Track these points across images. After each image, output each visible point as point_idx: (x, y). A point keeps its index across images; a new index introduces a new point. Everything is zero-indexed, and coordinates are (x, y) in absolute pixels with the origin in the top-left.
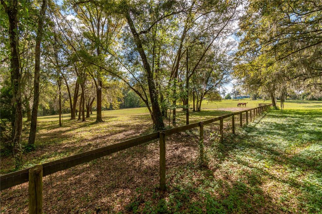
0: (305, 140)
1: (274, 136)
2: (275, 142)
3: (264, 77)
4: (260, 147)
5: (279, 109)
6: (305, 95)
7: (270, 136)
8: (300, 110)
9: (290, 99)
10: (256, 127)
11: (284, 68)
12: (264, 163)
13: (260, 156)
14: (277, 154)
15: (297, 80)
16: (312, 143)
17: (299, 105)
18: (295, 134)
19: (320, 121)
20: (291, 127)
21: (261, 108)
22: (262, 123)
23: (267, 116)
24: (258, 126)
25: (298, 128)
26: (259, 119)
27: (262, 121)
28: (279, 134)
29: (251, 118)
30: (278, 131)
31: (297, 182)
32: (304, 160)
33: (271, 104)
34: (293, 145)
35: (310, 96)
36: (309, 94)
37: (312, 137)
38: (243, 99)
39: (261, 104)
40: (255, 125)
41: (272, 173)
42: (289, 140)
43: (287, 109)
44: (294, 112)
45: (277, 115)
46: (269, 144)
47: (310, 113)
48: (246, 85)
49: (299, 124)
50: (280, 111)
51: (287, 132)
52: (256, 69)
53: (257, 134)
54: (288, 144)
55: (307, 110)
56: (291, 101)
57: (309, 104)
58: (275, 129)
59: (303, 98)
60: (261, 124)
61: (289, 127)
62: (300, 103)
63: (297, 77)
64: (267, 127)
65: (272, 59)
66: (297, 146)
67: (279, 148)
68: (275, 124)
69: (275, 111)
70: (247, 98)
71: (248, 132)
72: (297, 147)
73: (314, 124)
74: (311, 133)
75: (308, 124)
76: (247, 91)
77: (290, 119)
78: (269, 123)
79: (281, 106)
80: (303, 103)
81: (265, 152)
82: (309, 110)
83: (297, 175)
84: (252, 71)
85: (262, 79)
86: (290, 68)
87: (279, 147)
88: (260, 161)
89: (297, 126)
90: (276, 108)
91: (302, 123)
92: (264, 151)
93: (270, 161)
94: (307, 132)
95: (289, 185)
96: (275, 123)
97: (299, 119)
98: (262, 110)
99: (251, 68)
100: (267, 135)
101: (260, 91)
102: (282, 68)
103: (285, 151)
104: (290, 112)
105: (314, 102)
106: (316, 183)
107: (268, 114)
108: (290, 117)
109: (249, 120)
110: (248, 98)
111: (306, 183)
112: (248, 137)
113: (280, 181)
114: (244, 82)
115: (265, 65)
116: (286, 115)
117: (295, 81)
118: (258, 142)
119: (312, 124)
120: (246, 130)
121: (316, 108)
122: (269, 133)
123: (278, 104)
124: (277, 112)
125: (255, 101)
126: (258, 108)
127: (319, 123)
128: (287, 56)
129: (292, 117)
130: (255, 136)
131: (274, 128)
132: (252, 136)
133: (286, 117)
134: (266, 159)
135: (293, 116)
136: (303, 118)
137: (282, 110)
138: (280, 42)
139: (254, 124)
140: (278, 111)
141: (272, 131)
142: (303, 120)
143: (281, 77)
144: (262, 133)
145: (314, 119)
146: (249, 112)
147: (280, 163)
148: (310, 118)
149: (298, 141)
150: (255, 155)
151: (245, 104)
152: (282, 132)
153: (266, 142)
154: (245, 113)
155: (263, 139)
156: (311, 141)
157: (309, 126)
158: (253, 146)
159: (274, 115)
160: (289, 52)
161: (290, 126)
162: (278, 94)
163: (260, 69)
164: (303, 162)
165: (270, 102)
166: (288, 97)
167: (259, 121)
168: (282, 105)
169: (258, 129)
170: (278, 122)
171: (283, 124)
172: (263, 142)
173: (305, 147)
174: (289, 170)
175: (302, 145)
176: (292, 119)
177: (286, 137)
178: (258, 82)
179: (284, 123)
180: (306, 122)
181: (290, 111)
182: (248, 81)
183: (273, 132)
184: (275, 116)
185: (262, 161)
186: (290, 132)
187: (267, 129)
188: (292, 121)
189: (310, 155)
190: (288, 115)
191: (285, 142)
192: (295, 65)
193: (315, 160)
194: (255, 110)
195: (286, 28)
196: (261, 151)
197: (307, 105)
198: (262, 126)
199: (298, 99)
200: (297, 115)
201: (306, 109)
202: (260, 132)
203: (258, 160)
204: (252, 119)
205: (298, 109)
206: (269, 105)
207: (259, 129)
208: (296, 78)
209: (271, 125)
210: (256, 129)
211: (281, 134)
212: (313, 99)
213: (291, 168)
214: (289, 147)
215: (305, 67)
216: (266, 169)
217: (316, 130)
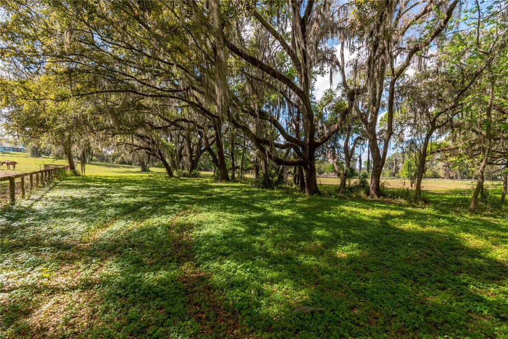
0: (109, 218)
1: (66, 220)
2: (65, 228)
3: (51, 117)
4: (38, 244)
5: (80, 175)
6: (115, 157)
7: (58, 220)
8: (108, 176)
9: (97, 161)
10: (33, 207)
11: (86, 111)
12: (40, 271)
13: (33, 261)
14: (67, 248)
15: (103, 134)
16: (116, 220)
17: (108, 169)
18: (98, 210)
19: (128, 190)
20: (94, 202)
21: (47, 173)
22: (47, 198)
23: (58, 187)
24: (38, 206)
25: (102, 202)
26: (41, 193)
27: (48, 195)
28: (75, 214)
29: (23, 190)
30: (73, 210)
31: (92, 281)
32: (105, 244)
33: (67, 166)
34: (93, 227)
35: (120, 159)
36: (119, 155)
37: (118, 212)
38: (9, 154)
39: (49, 165)
40: (33, 204)
41: (55, 284)
42: (88, 222)
43: (92, 174)
44: (100, 179)
45: (76, 184)
46: (55, 235)
47: (119, 181)
48: (15, 126)
49: (105, 196)
50: (81, 177)
51: (87, 209)
52: (34, 99)
53: (34, 220)
54: (86, 228)
55: (116, 177)
56: (98, 163)
57: (119, 169)
58: (69, 207)
59: (113, 160)
60: (45, 202)
61: (91, 202)
62: (109, 166)
63: (103, 129)
64: (56, 206)
65: (66, 90)
66: (98, 227)
67: (72, 237)
68: (70, 199)
69: (74, 177)
70: (18, 151)
71: (14, 220)
72: (98, 230)
73: (122, 194)
74: (116, 206)
75: (116, 195)
76: (16, 137)
77: (94, 189)
78: (60, 197)
79: (82, 171)
80: (113, 167)
81: (45, 250)
82: (119, 177)
83: (93, 270)
84: (25, 99)
85: (48, 120)
86: (95, 114)
87: (72, 235)
88: (32, 270)
89: (102, 199)
90: (76, 174)
91: (108, 195)
92: (43, 249)
93: (54, 264)
94: (112, 206)
95: (81, 290)
96: (71, 197)
97: (106, 189)
98: (49, 176)
99: (22, 93)
100: (54, 220)
101: (45, 141)
102: (84, 111)
103: (81, 239)
104: (95, 180)
105: (124, 167)
106: (115, 271)
107: (60, 183)
108: (94, 186)
109: (18, 197)
110: (21, 151)
111: (102, 277)
112: (12, 229)
113: (66, 290)
114: (9, 118)
115: (52, 96)
116: (89, 184)
117: (101, 134)
118: (35, 236)
119: (119, 195)
120: (7, 218)
121: (126, 174)
122: (57, 216)
123: (78, 167)
124: (76, 179)
125: (38, 159)
126: (41, 172)
127: (127, 193)
128: (89, 94)
129: (97, 187)
130: (29, 225)
131: (67, 206)
132: (23, 227)
133: (89, 187)
134: (45, 263)
135: (99, 185)
136: (111, 187)
137: (83, 176)
138: (79, 66)
139: (30, 202)
140: (77, 177)
141: (64, 211)
142: (111, 190)
143: (80, 124)
144: (44, 218)
145: (123, 188)
146: (17, 180)
147: (71, 260)
148: (118, 187)
149: (100, 220)
150: (24, 263)
151: (14, 163)
152: (80, 211)
153: (50, 232)
154: (8, 181)
155: (45, 229)
156: (115, 218)
157: (117, 197)
158: (21, 247)
159: (71, 184)
160: (92, 90)
161: (93, 200)
162: (77, 151)
163: (43, 102)
164: (103, 248)
165: (64, 162)
166: (94, 158)
167: (42, 196)
168: (83, 169)
169: (36, 211)
170: (75, 196)
171: (83, 199)
172: (44, 233)
173: (108, 227)
174: (83, 267)
175: (104, 225)
176: (97, 189)
177: (85, 218)
178: (41, 124)
179: (85, 196)
180: (113, 193)
181: (95, 178)
182: (19, 118)
183: (66, 213)
184: (72, 186)
185: (37, 269)
186: (91, 210)
187: (55, 210)
188: (96, 193)
189: (112, 236)
190: (92, 184)
191: (83, 226)
192: (100, 111)
193: (117, 241)
194: (34, 175)
195: (88, 50)
196: (39, 251)
197: (118, 169)
198: (46, 205)
199: (107, 161)
200: (104, 184)
201: (116, 174)
202: (41, 215)
203: (30, 269)
204: (26, 194)
205: (106, 175)
206: (64, 168)
207: (40, 211)
208: (101, 130)
209: (63, 201)
210: (34, 212)
211: (77, 214)
212: (123, 162)
213: (86, 262)
214: (88, 231)
215: (113, 117)
216: (45, 281)
217: (122, 202)
